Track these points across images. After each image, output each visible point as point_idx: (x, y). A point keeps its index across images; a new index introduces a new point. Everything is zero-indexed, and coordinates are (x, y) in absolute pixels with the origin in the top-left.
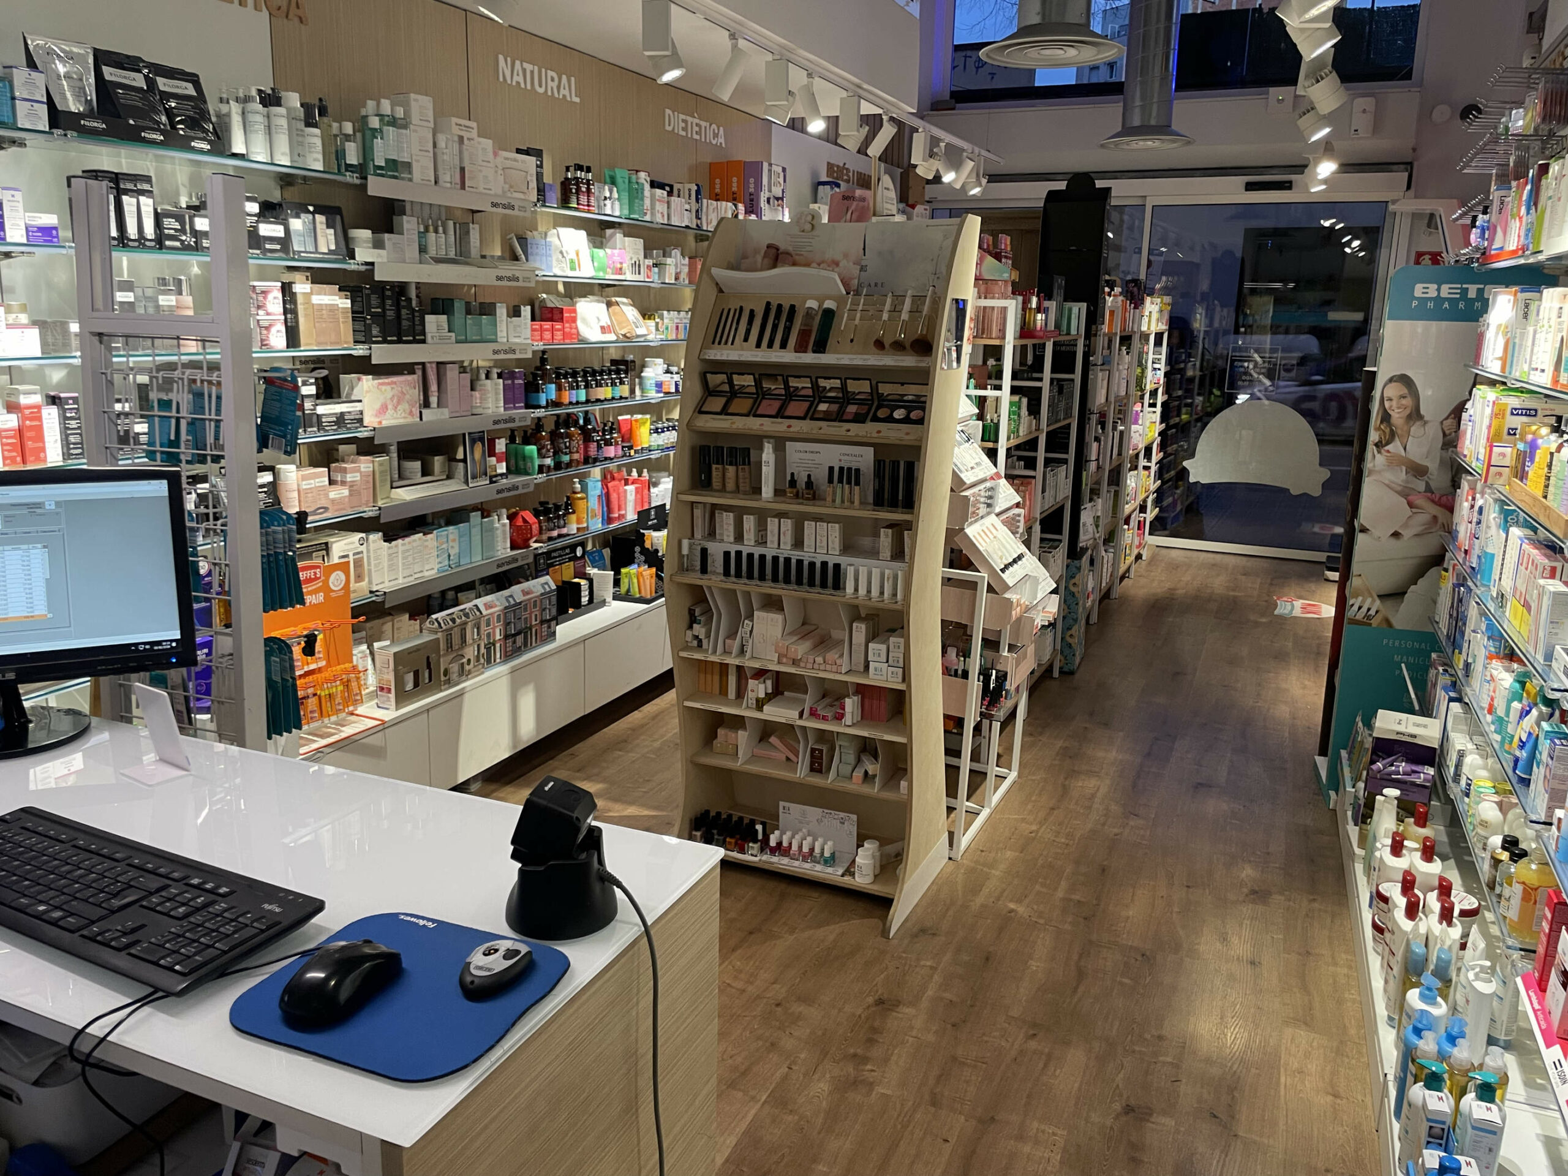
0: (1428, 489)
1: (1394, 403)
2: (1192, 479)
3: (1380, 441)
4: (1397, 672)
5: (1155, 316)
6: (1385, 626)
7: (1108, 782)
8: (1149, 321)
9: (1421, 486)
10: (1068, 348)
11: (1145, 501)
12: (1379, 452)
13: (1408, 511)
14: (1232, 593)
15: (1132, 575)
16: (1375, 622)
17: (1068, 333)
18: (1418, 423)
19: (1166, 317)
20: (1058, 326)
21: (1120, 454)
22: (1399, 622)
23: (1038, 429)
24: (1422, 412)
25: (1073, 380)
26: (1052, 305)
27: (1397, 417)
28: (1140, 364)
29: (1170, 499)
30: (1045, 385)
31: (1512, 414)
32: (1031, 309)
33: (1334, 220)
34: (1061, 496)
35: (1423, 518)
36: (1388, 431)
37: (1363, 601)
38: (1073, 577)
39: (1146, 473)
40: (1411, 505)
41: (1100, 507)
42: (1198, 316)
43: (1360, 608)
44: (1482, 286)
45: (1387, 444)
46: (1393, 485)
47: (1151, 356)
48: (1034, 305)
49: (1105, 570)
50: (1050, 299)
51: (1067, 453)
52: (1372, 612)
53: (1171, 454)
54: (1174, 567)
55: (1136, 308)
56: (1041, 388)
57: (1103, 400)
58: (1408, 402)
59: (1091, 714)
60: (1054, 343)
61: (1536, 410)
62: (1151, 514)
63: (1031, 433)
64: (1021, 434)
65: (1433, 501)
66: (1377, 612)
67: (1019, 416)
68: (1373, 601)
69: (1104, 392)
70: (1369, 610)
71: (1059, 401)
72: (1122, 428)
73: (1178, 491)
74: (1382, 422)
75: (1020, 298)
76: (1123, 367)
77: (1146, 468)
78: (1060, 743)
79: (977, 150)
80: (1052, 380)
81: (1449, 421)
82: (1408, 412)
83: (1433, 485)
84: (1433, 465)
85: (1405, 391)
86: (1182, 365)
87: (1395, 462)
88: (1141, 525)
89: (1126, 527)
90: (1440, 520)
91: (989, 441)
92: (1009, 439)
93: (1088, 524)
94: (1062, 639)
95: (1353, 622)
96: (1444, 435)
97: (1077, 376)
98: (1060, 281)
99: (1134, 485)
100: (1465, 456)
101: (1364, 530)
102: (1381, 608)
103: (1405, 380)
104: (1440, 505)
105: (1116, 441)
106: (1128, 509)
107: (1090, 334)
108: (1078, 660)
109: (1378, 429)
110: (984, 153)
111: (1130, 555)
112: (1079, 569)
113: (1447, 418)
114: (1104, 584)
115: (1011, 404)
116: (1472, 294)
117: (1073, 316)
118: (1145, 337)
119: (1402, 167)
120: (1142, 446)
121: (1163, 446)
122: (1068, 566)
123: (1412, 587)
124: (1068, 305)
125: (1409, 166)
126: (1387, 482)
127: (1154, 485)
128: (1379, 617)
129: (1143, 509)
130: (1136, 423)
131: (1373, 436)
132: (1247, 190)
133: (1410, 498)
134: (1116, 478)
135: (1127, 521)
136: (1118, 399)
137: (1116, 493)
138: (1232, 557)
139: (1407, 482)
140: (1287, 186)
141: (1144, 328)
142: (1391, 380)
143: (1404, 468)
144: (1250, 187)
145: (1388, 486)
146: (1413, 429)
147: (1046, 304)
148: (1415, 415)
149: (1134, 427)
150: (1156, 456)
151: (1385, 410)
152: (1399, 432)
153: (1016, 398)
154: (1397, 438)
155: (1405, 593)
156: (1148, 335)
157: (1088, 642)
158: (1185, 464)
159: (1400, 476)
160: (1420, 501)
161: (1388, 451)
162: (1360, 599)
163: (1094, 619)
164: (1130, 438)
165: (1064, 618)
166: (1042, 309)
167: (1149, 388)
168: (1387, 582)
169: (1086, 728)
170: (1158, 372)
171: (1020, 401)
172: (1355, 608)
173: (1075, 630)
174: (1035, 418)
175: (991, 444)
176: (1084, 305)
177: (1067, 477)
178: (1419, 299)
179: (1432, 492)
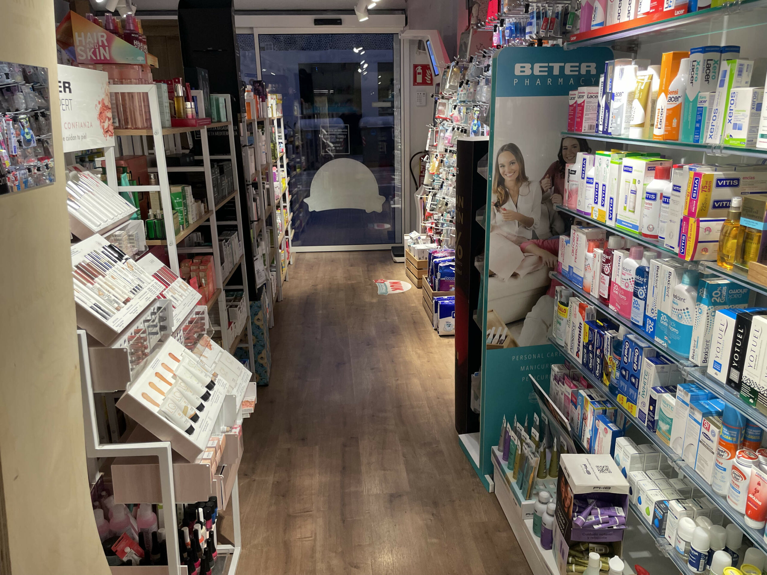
0: (535, 236)
1: (506, 169)
2: (311, 210)
3: (498, 202)
4: (524, 378)
5: (274, 107)
6: (512, 346)
8: (272, 111)
9: (528, 234)
10: (221, 133)
11: (287, 228)
12: (498, 211)
13: (521, 255)
14: (349, 282)
16: (505, 345)
17: (219, 121)
18: (525, 184)
19: (280, 108)
20: (209, 114)
21: (269, 205)
23: (207, 211)
24: (527, 174)
25: (230, 160)
26: (199, 94)
27: (509, 181)
28: (272, 141)
29: (299, 221)
30: (207, 168)
31: (718, 186)
32: (178, 97)
33: (361, 48)
34: (237, 259)
35: (533, 259)
36: (503, 193)
37: (496, 331)
38: (256, 314)
39: (285, 210)
40: (523, 251)
41: (264, 247)
42: (295, 108)
43: (494, 336)
44: (562, 64)
45: (504, 202)
46: (510, 236)
47: (277, 134)
48: (181, 94)
49: (273, 286)
50: (197, 88)
51: (236, 220)
52: (503, 338)
53: (295, 194)
54: (311, 267)
55: (263, 101)
56: (203, 173)
57: (253, 171)
58: (516, 167)
59: (290, 429)
60: (209, 130)
61: (738, 180)
62: (291, 235)
63: (200, 217)
64: (191, 221)
65: (539, 246)
66: (506, 337)
67: (185, 205)
68: (503, 329)
69: (253, 164)
70: (500, 336)
71: (222, 181)
72: (268, 186)
73: (301, 215)
74: (498, 186)
75: (164, 87)
76: (262, 144)
77: (286, 207)
80: (212, 163)
81: (546, 180)
82: (516, 175)
83: (538, 233)
84: (536, 217)
85: (513, 158)
86: (292, 139)
87: (510, 217)
88: (287, 246)
89: (280, 251)
90: (544, 260)
91: (156, 238)
92: (177, 232)
93: (261, 270)
94: (255, 362)
95: (491, 347)
96: (543, 192)
97: (233, 156)
98: (203, 74)
99: (280, 221)
101: (492, 275)
102: (509, 333)
103: (512, 148)
104: (544, 248)
105: (266, 196)
106: (279, 239)
107: (236, 122)
108: (269, 370)
109: (496, 192)
111: (285, 267)
112: (260, 307)
113: (544, 178)
114: (274, 296)
115: (173, 196)
116: (556, 72)
117: (220, 106)
119: (400, 12)
120: (281, 195)
121: (290, 191)
122: (251, 307)
123: (529, 314)
124: (214, 96)
125: (403, 11)
126: (505, 234)
127: (290, 216)
128: (508, 340)
129: (287, 234)
130: (275, 181)
131: (494, 198)
132: (315, 24)
133: (522, 245)
134: (270, 221)
135: (280, 246)
136: (262, 167)
137: (271, 232)
139: (519, 232)
140: (338, 22)
141: (270, 116)
142: (502, 149)
143: (517, 222)
144: (318, 22)
145: (506, 237)
146: (521, 189)
147: (194, 93)
148: (522, 178)
149: (276, 184)
150: (288, 198)
151: (501, 175)
152: (511, 192)
153: (178, 189)
154: (510, 199)
155: (525, 318)
156: (273, 120)
157: (274, 347)
158: (305, 200)
159: (514, 229)
160: (529, 247)
161: (505, 209)
162: (494, 328)
163: (272, 324)
164: (274, 191)
165: (254, 346)
166: (190, 98)
167: (279, 156)
168: (511, 313)
169: (289, 449)
170: (282, 145)
171: (183, 190)
172: (491, 336)
173: (264, 354)
174: (202, 202)
175: (158, 242)
176: (228, 97)
177: (239, 241)
178: (519, 77)
179: (537, 239)
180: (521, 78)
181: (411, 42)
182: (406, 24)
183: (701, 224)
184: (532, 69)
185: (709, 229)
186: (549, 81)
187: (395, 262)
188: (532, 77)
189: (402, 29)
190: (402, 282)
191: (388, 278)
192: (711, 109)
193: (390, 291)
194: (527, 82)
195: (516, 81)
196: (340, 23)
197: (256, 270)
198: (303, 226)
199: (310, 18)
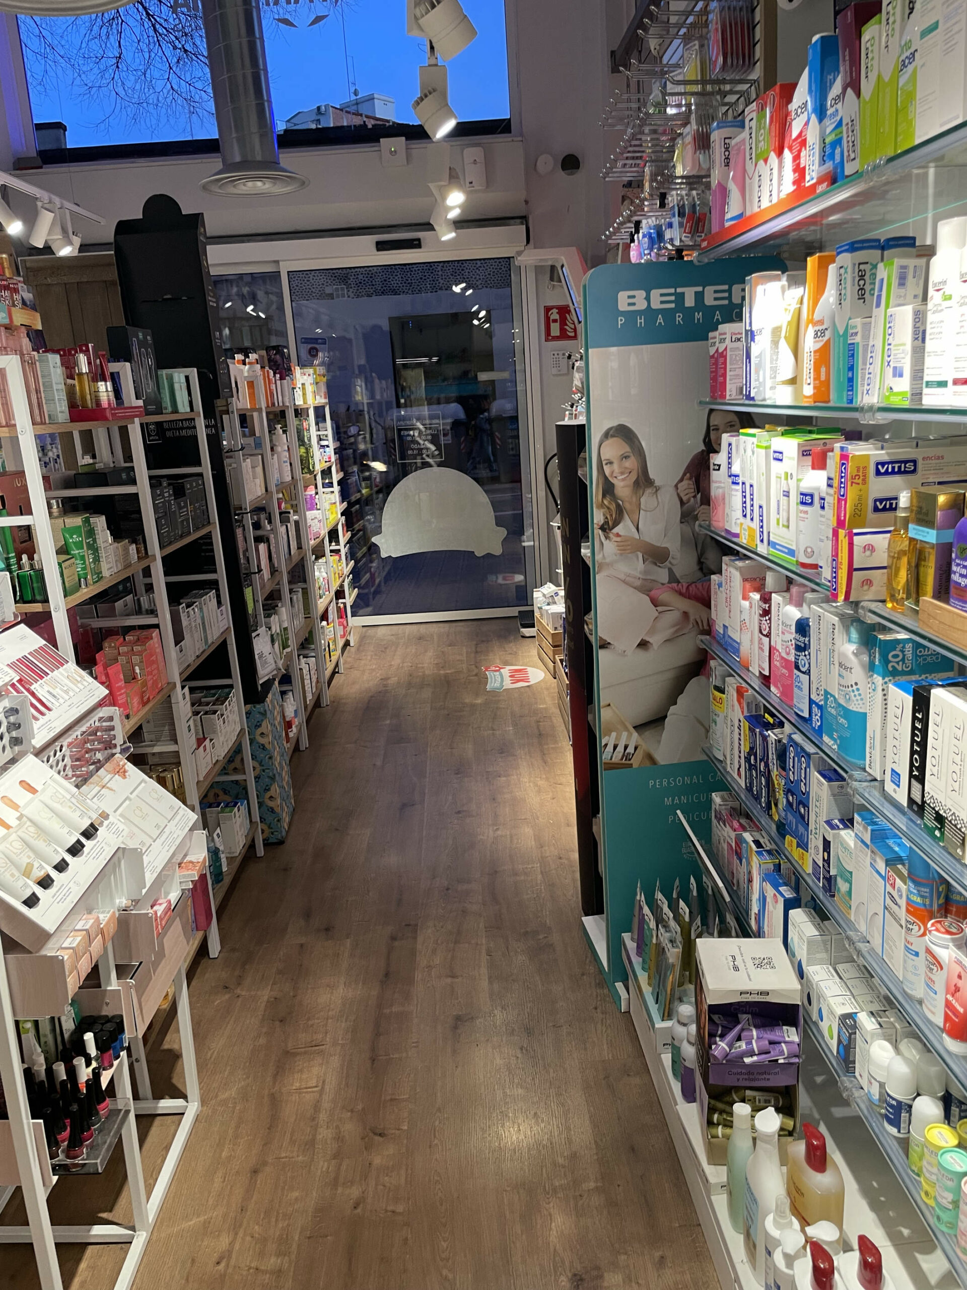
0: (673, 578)
1: (615, 466)
2: (384, 555)
3: (606, 523)
4: (671, 818)
5: (310, 389)
6: (648, 763)
7: (335, 1061)
8: (304, 394)
9: (662, 575)
10: (190, 432)
11: (342, 586)
12: (607, 538)
13: (652, 611)
14: (442, 672)
15: (342, 670)
16: (635, 762)
17: (175, 411)
18: (649, 491)
19: (323, 389)
20: (146, 401)
21: (300, 547)
22: (662, 758)
23: (142, 557)
24: (652, 475)
25: (201, 475)
26: (126, 370)
27: (622, 487)
28: (301, 441)
29: (368, 576)
30: (143, 488)
31: (878, 473)
32: (80, 374)
33: (463, 285)
34: (214, 635)
35: (672, 617)
36: (613, 507)
37: (618, 738)
38: (258, 726)
39: (337, 557)
40: (655, 603)
41: (285, 617)
42: (359, 389)
43: (615, 747)
44: (700, 289)
45: (616, 524)
46: (628, 579)
47: (314, 433)
48: (85, 369)
49: (307, 682)
51: (215, 571)
52: (630, 750)
53: (359, 531)
54: (383, 648)
55: (281, 379)
56: (136, 495)
57: (260, 491)
58: (631, 463)
59: (308, 915)
60: (146, 426)
61: (914, 462)
62: (350, 597)
63: (128, 566)
65: (681, 594)
66: (636, 748)
67: (92, 547)
68: (630, 735)
69: (259, 480)
70: (626, 747)
71: (180, 508)
72: (296, 517)
73: (374, 565)
74: (604, 496)
75: (55, 359)
76: (282, 448)
77: (337, 552)
78: (265, 994)
79: (57, 200)
80: (155, 482)
81: (685, 483)
82: (634, 477)
83: (678, 574)
84: (673, 544)
85: (627, 449)
86: (352, 440)
87: (628, 547)
88: (342, 613)
89: (324, 623)
90: (692, 618)
91: (33, 601)
92: (68, 592)
93: (266, 653)
94: (260, 804)
95: (611, 766)
96: (682, 503)
97: (206, 467)
98: (139, 337)
99: (325, 575)
100: (737, 535)
101: (604, 645)
102: (641, 742)
103: (624, 433)
104: (689, 598)
105: (292, 533)
106: (321, 604)
107: (210, 411)
108: (286, 818)
109: (601, 506)
110: (68, 205)
111: (335, 650)
112: (264, 714)
113: (681, 480)
114: (309, 697)
115: (67, 532)
116: (690, 302)
117: (176, 386)
118: (299, 413)
119: (518, 221)
120: (324, 532)
121: (349, 525)
122: (248, 714)
123: (672, 709)
124: (164, 372)
125: (524, 219)
126: (622, 577)
127: (346, 567)
128: (640, 754)
129: (340, 594)
130: (313, 506)
131: (597, 517)
132: (378, 250)
133: (653, 593)
134: (300, 574)
135: (324, 617)
136: (281, 486)
137: (305, 592)
138: (434, 625)
139: (646, 572)
140: (415, 244)
141: (299, 402)
142: (607, 435)
143: (640, 555)
144: (381, 246)
145: (624, 581)
146: (643, 500)
147: (113, 367)
148: (643, 481)
149: (310, 514)
150: (343, 537)
151: (606, 478)
152: (627, 506)
153: (76, 521)
154: (626, 516)
155: (666, 717)
156: (307, 409)
157: (300, 779)
158: (374, 540)
159: (637, 567)
160: (665, 596)
161: (618, 535)
162: (614, 734)
163: (305, 743)
164: (308, 526)
165: (257, 778)
166: (107, 375)
167: (318, 468)
168: (642, 709)
169: (302, 945)
170: (327, 449)
171: (87, 521)
172: (610, 748)
173: (275, 790)
174: (134, 541)
175: (37, 607)
176: (193, 372)
177: (219, 603)
178: (624, 313)
179: (678, 582)
180: (631, 316)
181: (538, 269)
182: (528, 241)
183: (856, 538)
184: (648, 298)
185: (870, 548)
186: (679, 318)
187: (523, 637)
188: (650, 313)
189: (523, 248)
190: (529, 669)
191: (506, 663)
192: (866, 347)
193: (508, 684)
194: (641, 321)
195: (621, 321)
196: (419, 246)
197: (256, 653)
198: (377, 581)
199: (369, 241)
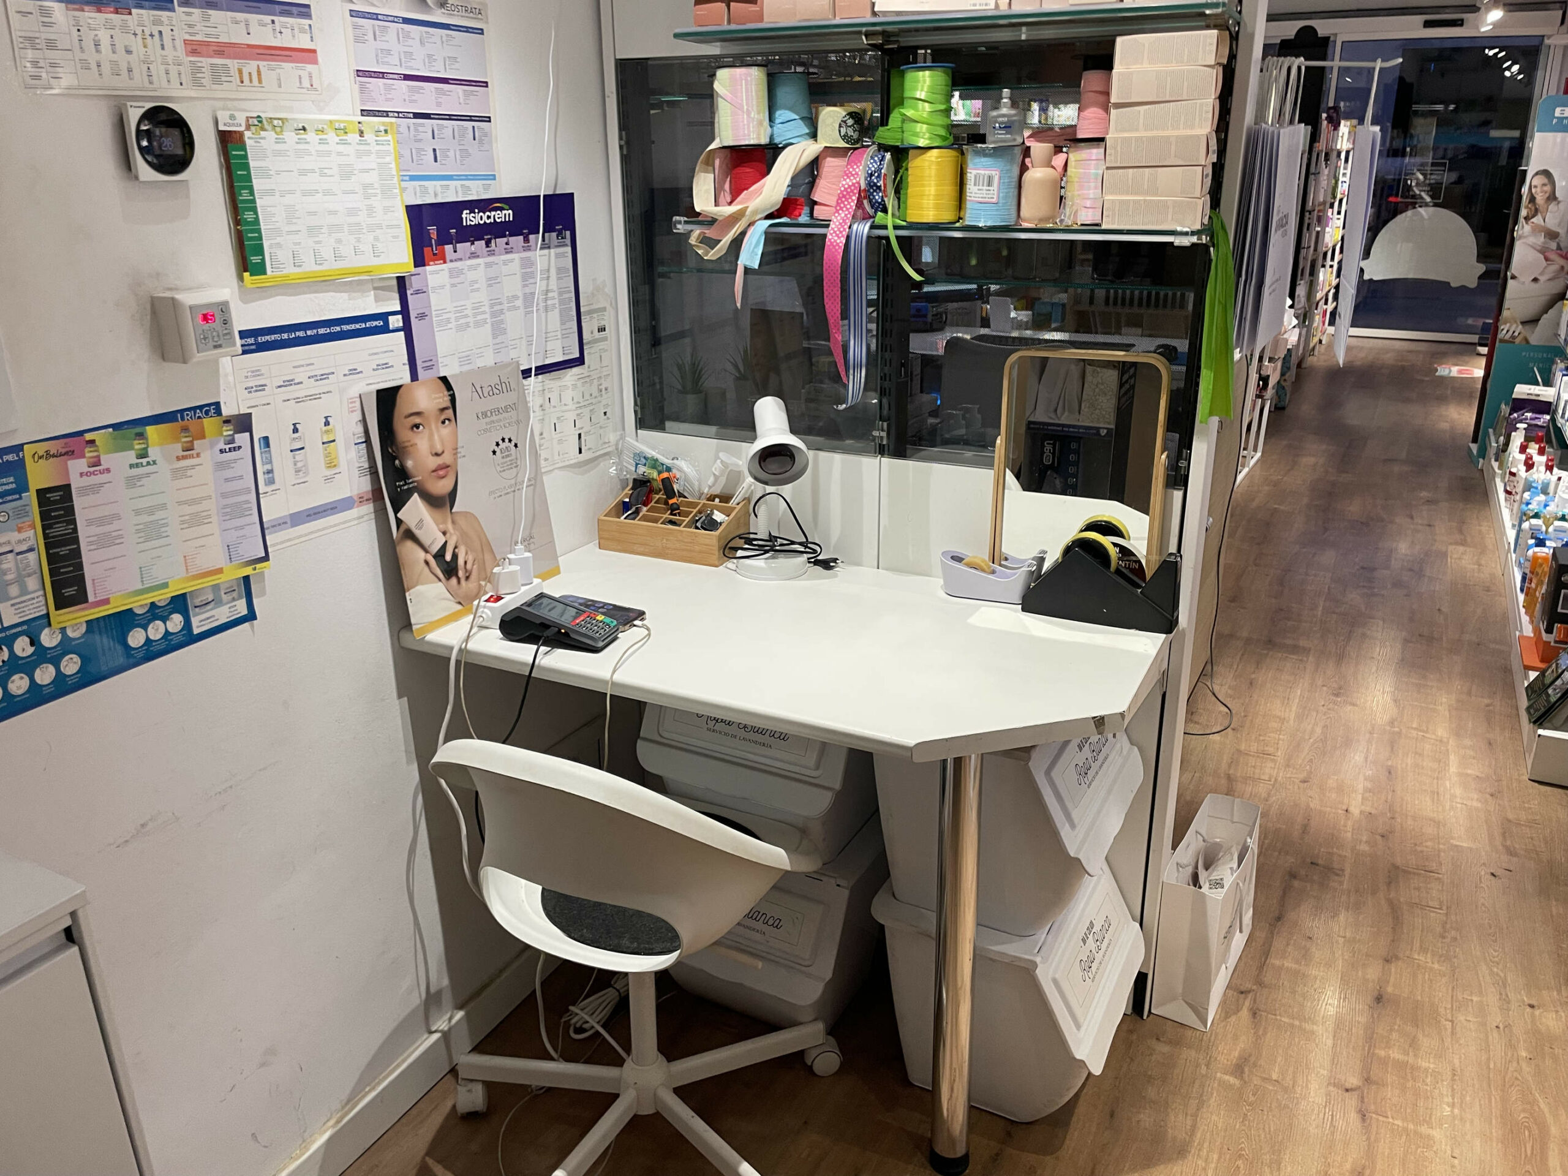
0: (1559, 248)
1: (1539, 189)
3: (1528, 216)
4: (1531, 374)
6: (1524, 343)
9: (1554, 246)
11: (1328, 294)
12: (1527, 223)
13: (1544, 263)
16: (1517, 341)
18: (1554, 203)
21: (1318, 249)
22: (1533, 340)
24: (1557, 194)
27: (1540, 199)
28: (1335, 177)
35: (1554, 268)
36: (1533, 208)
37: (1510, 327)
39: (1331, 269)
40: (1547, 259)
43: (1508, 331)
45: (1533, 216)
46: (1534, 246)
52: (1516, 334)
55: (1335, 129)
57: (1312, 203)
58: (1548, 188)
62: (1331, 305)
65: (1561, 256)
66: (1519, 334)
68: (1517, 327)
70: (1514, 332)
72: (1321, 227)
74: (1529, 203)
76: (1324, 178)
77: (1331, 266)
82: (1547, 195)
83: (1562, 245)
84: (1562, 231)
85: (1546, 181)
87: (1536, 229)
88: (1324, 314)
89: (1316, 311)
90: (1565, 270)
95: (1502, 341)
99: (1324, 278)
101: (1513, 277)
102: (1523, 331)
103: (1546, 173)
106: (1319, 295)
109: (1527, 207)
111: (1316, 335)
120: (1330, 245)
123: (1545, 316)
126: (1531, 244)
128: (1521, 337)
129: (1326, 300)
130: (1328, 226)
131: (1524, 212)
132: (1425, 26)
133: (1546, 254)
134: (1314, 269)
135: (1317, 307)
137: (1311, 283)
139: (1544, 243)
140: (1458, 23)
141: (1339, 147)
142: (1537, 174)
143: (1543, 234)
144: (1428, 24)
145: (1532, 247)
146: (1550, 207)
148: (1552, 197)
151: (1532, 194)
152: (1541, 208)
154: (1539, 214)
155: (1539, 320)
156: (1341, 152)
159: (1540, 239)
160: (1553, 256)
161: (1533, 223)
162: (1508, 325)
164: (1325, 236)
167: (1338, 197)
168: (1528, 313)
170: (1344, 184)
172: (1505, 332)
178: (1557, 118)
179: (1561, 249)
190: (1475, 370)
191: (1457, 365)
193: (1454, 375)
195: (1555, 121)
196: (1462, 25)
199: (1420, 19)
